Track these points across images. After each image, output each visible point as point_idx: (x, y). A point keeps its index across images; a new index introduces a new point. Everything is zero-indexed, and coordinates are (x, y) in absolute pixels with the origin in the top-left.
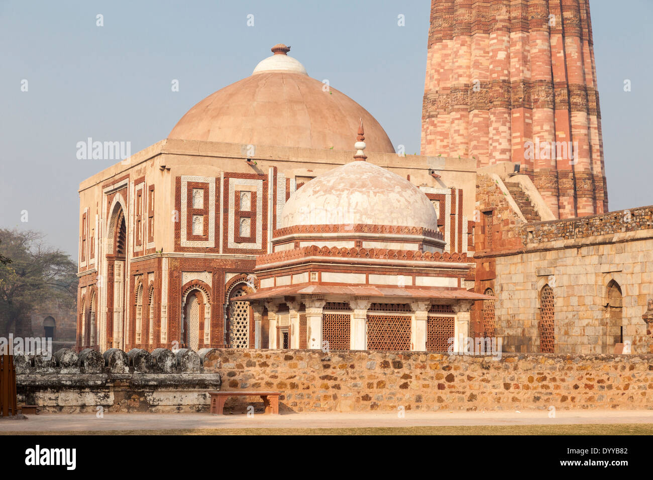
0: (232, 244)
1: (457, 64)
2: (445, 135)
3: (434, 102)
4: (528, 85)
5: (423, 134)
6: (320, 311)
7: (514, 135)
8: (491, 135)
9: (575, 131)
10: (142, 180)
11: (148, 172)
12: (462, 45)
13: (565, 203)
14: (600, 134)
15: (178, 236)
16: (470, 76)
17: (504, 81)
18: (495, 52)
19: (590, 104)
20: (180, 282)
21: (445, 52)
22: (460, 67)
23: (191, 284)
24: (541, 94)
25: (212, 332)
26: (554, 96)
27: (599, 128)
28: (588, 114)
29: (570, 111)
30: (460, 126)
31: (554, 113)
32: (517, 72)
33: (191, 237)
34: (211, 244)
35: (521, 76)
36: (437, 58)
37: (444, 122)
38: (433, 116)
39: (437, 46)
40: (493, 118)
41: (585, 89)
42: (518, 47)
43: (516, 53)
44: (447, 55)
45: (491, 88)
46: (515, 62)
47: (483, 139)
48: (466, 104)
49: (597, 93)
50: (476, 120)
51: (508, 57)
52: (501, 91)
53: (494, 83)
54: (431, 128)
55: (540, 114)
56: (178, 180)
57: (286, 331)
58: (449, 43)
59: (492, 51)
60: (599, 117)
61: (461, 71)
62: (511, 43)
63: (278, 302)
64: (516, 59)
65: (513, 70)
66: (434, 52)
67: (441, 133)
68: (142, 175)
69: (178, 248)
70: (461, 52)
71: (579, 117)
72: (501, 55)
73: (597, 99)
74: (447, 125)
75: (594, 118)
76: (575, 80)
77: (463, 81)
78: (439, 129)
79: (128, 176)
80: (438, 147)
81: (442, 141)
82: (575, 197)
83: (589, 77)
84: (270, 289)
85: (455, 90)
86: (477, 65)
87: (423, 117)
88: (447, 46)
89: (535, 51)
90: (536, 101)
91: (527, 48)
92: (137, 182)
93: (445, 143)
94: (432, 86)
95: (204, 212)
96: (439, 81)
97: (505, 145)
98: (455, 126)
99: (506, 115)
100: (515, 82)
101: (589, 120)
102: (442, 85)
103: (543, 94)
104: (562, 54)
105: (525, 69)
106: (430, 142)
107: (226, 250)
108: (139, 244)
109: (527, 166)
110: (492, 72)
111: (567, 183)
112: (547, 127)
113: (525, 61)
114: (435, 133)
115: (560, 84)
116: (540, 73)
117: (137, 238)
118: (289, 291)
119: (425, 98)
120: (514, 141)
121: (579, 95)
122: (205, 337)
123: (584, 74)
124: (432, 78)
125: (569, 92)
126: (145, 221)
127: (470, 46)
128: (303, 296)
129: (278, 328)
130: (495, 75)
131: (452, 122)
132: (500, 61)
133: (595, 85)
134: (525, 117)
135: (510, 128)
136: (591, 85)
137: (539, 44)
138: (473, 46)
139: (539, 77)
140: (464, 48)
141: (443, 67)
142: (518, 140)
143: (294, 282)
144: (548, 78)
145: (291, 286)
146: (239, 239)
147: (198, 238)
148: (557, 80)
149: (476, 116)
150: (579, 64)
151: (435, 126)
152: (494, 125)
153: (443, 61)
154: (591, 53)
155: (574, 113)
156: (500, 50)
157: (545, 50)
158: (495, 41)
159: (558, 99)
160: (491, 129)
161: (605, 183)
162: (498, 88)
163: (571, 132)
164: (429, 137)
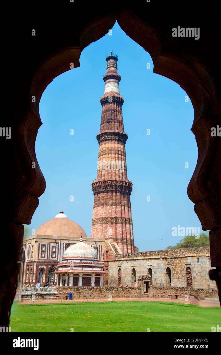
0: (51, 259)
1: (100, 213)
2: (97, 229)
3: (95, 221)
4: (116, 218)
5: (92, 228)
6: (73, 276)
7: (113, 230)
8: (108, 230)
9: (127, 229)
10: (30, 243)
11: (32, 242)
12: (101, 208)
13: (125, 246)
14: (133, 229)
15: (38, 257)
16: (103, 216)
17: (111, 217)
18: (109, 210)
19: (130, 222)
20: (39, 267)
21: (97, 210)
22: (101, 213)
23: (41, 268)
24: (119, 220)
25: (45, 279)
26: (122, 221)
27: (132, 228)
28: (130, 225)
29: (126, 224)
30: (100, 227)
31: (122, 225)
32: (114, 215)
33: (41, 257)
34: (46, 258)
35: (115, 216)
36: (96, 211)
37: (97, 226)
38: (94, 225)
39: (95, 208)
40: (108, 225)
41: (129, 219)
42: (114, 209)
43: (114, 211)
44: (98, 210)
45: (108, 219)
46: (113, 213)
47: (106, 230)
48: (102, 222)
49: (132, 220)
50: (104, 226)
51: (112, 212)
52: (110, 219)
53: (109, 217)
54: (94, 227)
55: (119, 225)
56: (39, 244)
57: (64, 280)
58: (98, 207)
59: (108, 210)
60: (132, 225)
61: (101, 214)
62: (112, 208)
63: (63, 273)
64: (113, 212)
65: (113, 215)
66: (95, 209)
67: (96, 229)
68: (30, 242)
69: (38, 259)
70: (101, 210)
71: (128, 226)
72: (110, 211)
73: (132, 221)
74: (97, 227)
75: (131, 226)
76: (127, 217)
77: (101, 217)
78: (96, 228)
79: (26, 242)
80: (95, 232)
81: (96, 230)
82: (127, 245)
83: (130, 216)
84: (61, 270)
85: (100, 219)
86: (105, 213)
87: (92, 225)
88: (98, 208)
89: (118, 210)
90: (118, 222)
91: (116, 209)
92: (29, 244)
93: (97, 231)
94: (94, 217)
95: (44, 251)
96: (96, 216)
97: (111, 232)
98: (99, 227)
99: (111, 225)
100: (113, 217)
101: (130, 226)
102: (97, 217)
103: (120, 220)
104: (124, 211)
105: (116, 214)
106: (93, 231)
107: (49, 260)
108: (29, 258)
109: (116, 237)
110: (108, 215)
111: (125, 241)
112: (120, 228)
113: (116, 212)
114: (95, 229)
115: (123, 218)
116: (119, 215)
117: (28, 257)
118: (66, 271)
119: (93, 220)
120: (113, 231)
121: (128, 221)
122: (43, 280)
123: (129, 215)
124: (94, 215)
125: (125, 220)
126: (31, 253)
127: (103, 209)
128: (69, 272)
129: (63, 279)
130: (109, 216)
131: (99, 226)
132: (110, 212)
133: (131, 218)
134: (115, 226)
135: (112, 228)
136: (130, 218)
137: (119, 208)
138: (104, 209)
139: (119, 216)
140: (102, 209)
141: (97, 213)
142: (114, 231)
143: (67, 269)
144: (121, 216)
145: (66, 270)
146: (52, 257)
147: (43, 257)
148: (123, 217)
149: (104, 225)
150: (128, 213)
151: (95, 227)
152: (109, 227)
153: (97, 212)
154: (131, 210)
155: (126, 225)
156: (110, 210)
157: (120, 210)
158: (109, 208)
159: (123, 221)
160: (108, 228)
161: (134, 241)
162: (109, 219)
163: (126, 229)
164: (93, 229)
